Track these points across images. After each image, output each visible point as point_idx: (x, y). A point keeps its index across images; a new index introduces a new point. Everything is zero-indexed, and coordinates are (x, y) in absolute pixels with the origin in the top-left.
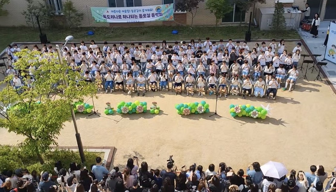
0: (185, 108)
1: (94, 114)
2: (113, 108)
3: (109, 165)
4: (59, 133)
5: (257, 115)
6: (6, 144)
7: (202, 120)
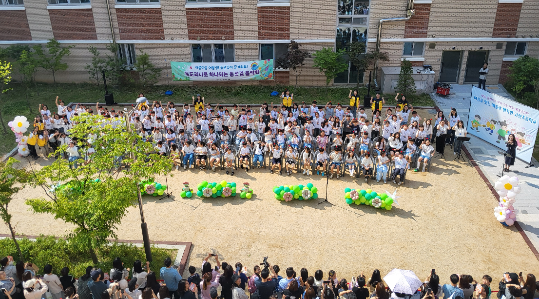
0: (286, 192)
1: (167, 197)
2: (192, 190)
3: (182, 268)
4: (120, 221)
5: (380, 204)
6: (51, 234)
7: (307, 208)
